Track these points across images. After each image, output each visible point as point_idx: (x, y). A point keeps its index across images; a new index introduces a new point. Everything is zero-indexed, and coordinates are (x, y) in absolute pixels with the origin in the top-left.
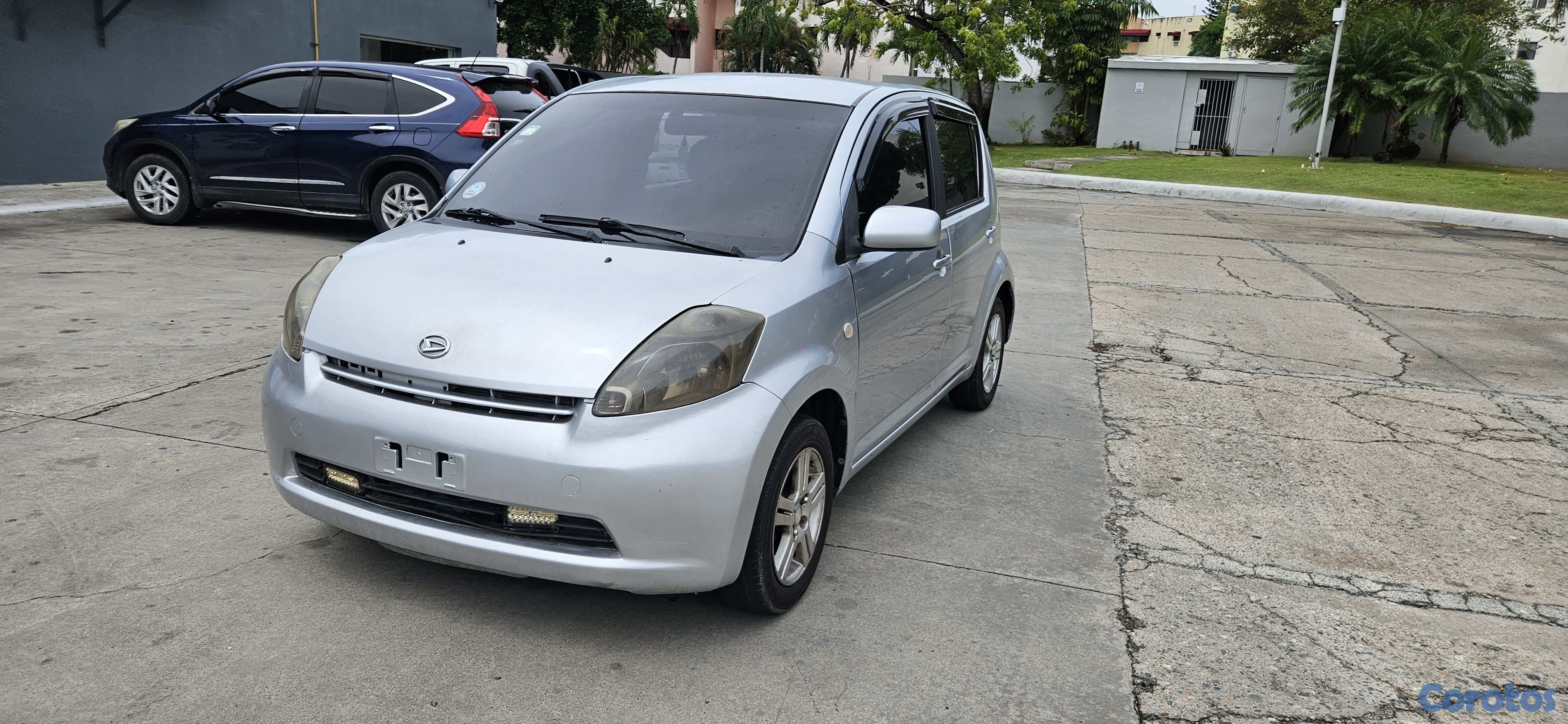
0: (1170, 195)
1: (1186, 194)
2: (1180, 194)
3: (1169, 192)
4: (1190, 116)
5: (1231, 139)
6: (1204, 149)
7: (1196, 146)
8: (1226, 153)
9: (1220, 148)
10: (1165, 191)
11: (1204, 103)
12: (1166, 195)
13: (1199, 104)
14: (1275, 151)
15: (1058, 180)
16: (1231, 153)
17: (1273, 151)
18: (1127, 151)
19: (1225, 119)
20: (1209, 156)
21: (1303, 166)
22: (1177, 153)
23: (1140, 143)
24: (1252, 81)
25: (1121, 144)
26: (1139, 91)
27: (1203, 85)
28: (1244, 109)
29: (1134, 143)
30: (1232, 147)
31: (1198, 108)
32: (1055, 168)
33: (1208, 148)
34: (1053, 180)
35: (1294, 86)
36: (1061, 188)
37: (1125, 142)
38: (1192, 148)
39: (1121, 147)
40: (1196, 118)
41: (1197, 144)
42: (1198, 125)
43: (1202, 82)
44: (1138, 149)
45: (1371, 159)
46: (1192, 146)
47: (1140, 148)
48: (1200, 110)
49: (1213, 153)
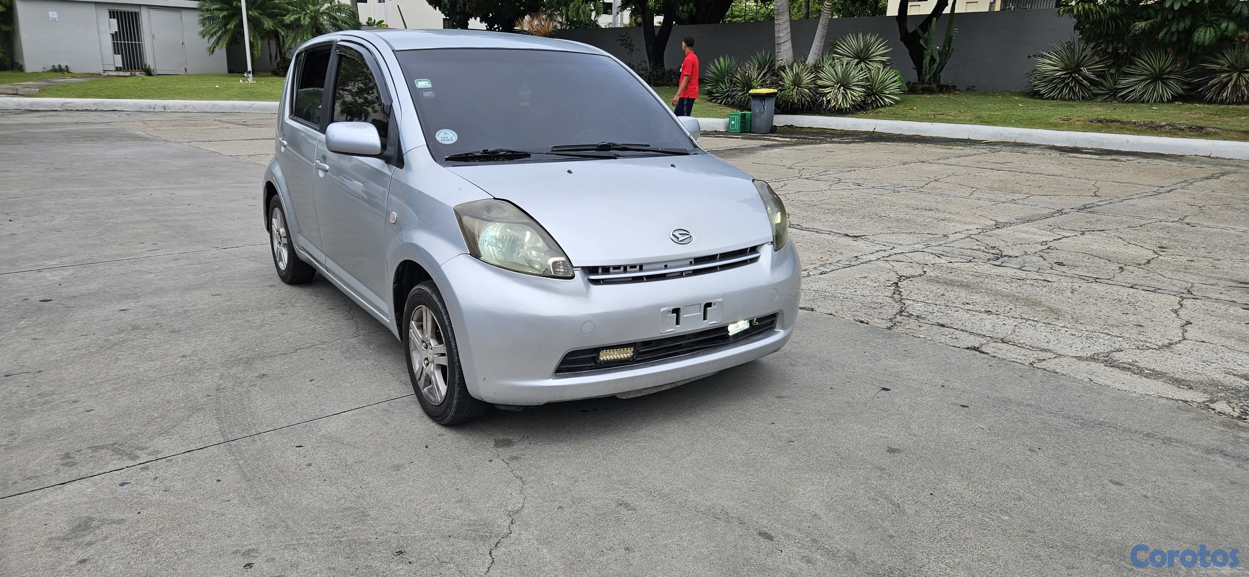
0: (156, 111)
1: (170, 109)
2: (165, 109)
3: (154, 108)
4: (108, 42)
5: (149, 61)
6: (128, 70)
7: (120, 68)
8: (149, 73)
9: (142, 68)
10: (150, 107)
11: (117, 30)
12: (151, 111)
13: (113, 31)
14: (188, 69)
15: (36, 104)
16: (153, 73)
17: (186, 70)
18: (56, 74)
19: (139, 44)
20: (135, 75)
21: (241, 81)
22: (106, 74)
23: (69, 66)
24: (153, 12)
25: (49, 68)
26: (54, 19)
27: (112, 15)
28: (153, 36)
29: (63, 66)
30: (152, 67)
31: (113, 35)
32: (20, 92)
33: (131, 69)
34: (31, 104)
35: (202, 18)
36: (44, 111)
37: (54, 66)
38: (118, 69)
39: (51, 71)
40: (114, 43)
41: (121, 66)
42: (117, 49)
43: (110, 12)
44: (68, 71)
45: (269, 74)
46: (117, 68)
47: (70, 71)
48: (114, 36)
49: (137, 73)
